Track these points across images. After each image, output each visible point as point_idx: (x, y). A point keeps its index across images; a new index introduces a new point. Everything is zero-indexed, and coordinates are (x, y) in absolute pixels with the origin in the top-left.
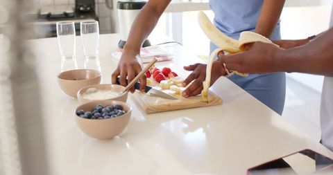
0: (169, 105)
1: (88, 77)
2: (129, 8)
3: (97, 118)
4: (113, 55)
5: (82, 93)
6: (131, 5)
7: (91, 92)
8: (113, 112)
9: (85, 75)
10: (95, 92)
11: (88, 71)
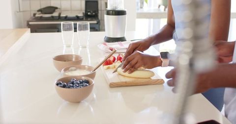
0: (126, 82)
1: (74, 60)
2: (112, 15)
3: (69, 88)
4: (98, 46)
5: (65, 70)
6: (114, 12)
7: (72, 70)
8: (81, 85)
9: (72, 59)
10: (75, 70)
11: (74, 56)
